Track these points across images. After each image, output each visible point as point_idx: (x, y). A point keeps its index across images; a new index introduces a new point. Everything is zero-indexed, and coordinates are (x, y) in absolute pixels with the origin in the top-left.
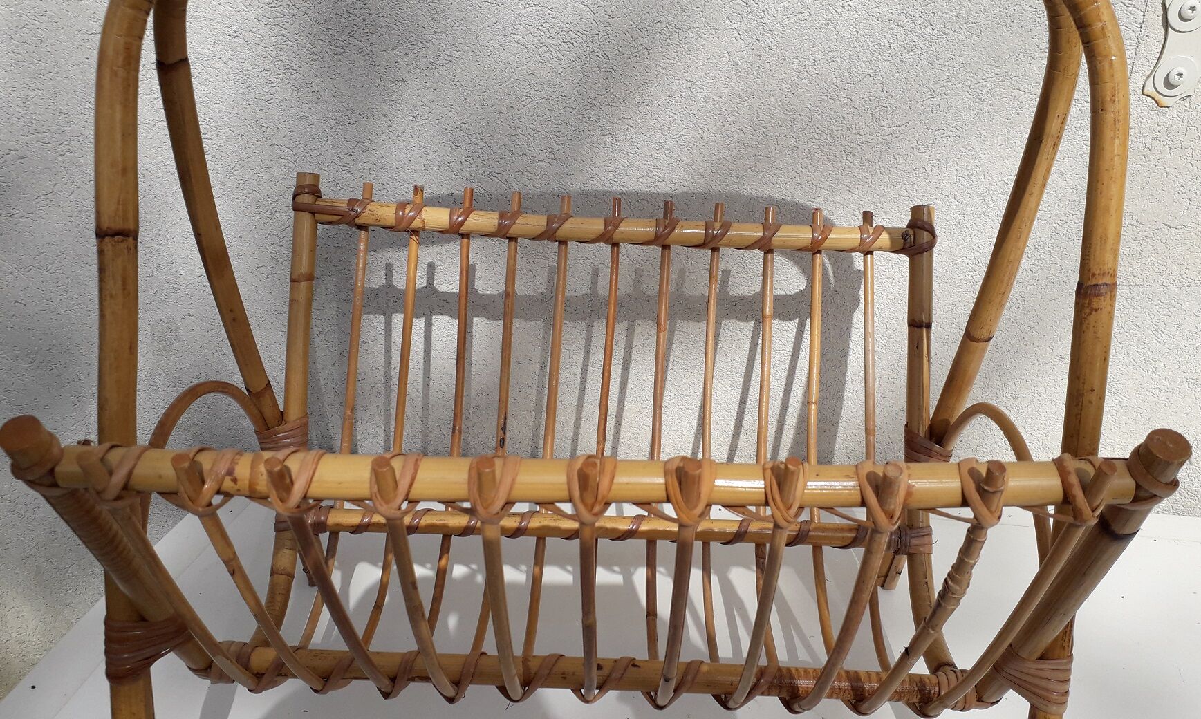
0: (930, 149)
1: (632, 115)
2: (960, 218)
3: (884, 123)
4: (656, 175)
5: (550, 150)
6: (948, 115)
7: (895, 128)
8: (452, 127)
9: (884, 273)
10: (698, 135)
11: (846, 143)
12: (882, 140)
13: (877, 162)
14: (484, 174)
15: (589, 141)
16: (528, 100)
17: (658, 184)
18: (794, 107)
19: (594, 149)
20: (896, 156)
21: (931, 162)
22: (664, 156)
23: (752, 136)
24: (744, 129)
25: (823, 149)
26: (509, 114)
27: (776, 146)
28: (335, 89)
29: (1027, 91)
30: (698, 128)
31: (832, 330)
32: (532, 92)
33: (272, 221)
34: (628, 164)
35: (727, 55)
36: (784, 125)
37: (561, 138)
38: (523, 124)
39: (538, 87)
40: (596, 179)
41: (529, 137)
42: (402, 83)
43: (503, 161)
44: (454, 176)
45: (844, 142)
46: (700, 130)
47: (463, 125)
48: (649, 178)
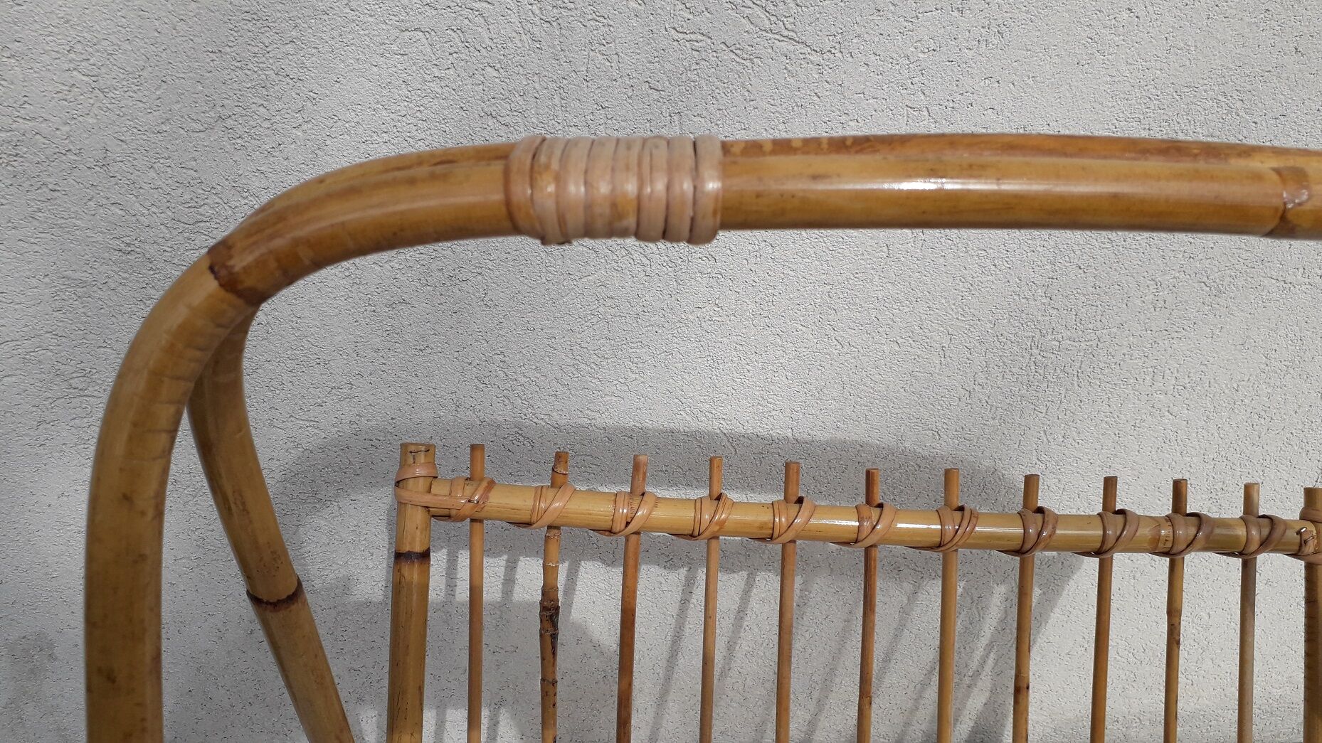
0: (1146, 354)
1: (744, 331)
2: (1171, 434)
3: (1090, 326)
4: (771, 403)
5: (623, 381)
6: (1175, 313)
7: (1104, 331)
8: (480, 360)
9: (1067, 503)
10: (834, 351)
11: (1037, 352)
12: (1085, 346)
13: (1075, 373)
14: (524, 417)
15: (680, 366)
16: (595, 320)
17: (773, 413)
18: (971, 310)
19: (687, 376)
20: (1102, 365)
21: (1145, 370)
22: (784, 379)
23: (909, 349)
24: (900, 341)
25: (1006, 360)
26: (566, 338)
27: (942, 360)
28: (295, 319)
29: (1280, 278)
30: (836, 343)
31: (993, 572)
32: (601, 309)
33: (196, 499)
34: (734, 392)
35: (885, 249)
36: (956, 333)
37: (640, 365)
38: (585, 350)
39: (609, 302)
40: (685, 411)
41: (593, 365)
42: (403, 306)
43: (553, 398)
44: (479, 423)
45: (1035, 351)
46: (838, 344)
47: (496, 356)
48: (761, 408)
